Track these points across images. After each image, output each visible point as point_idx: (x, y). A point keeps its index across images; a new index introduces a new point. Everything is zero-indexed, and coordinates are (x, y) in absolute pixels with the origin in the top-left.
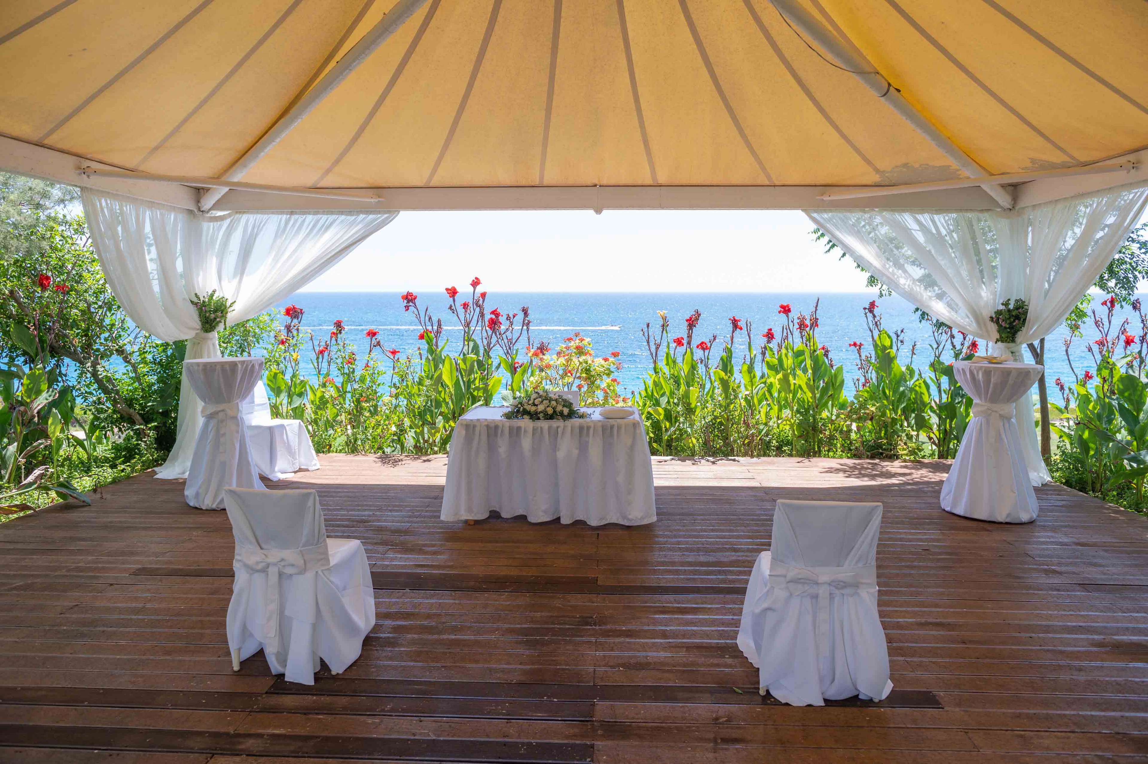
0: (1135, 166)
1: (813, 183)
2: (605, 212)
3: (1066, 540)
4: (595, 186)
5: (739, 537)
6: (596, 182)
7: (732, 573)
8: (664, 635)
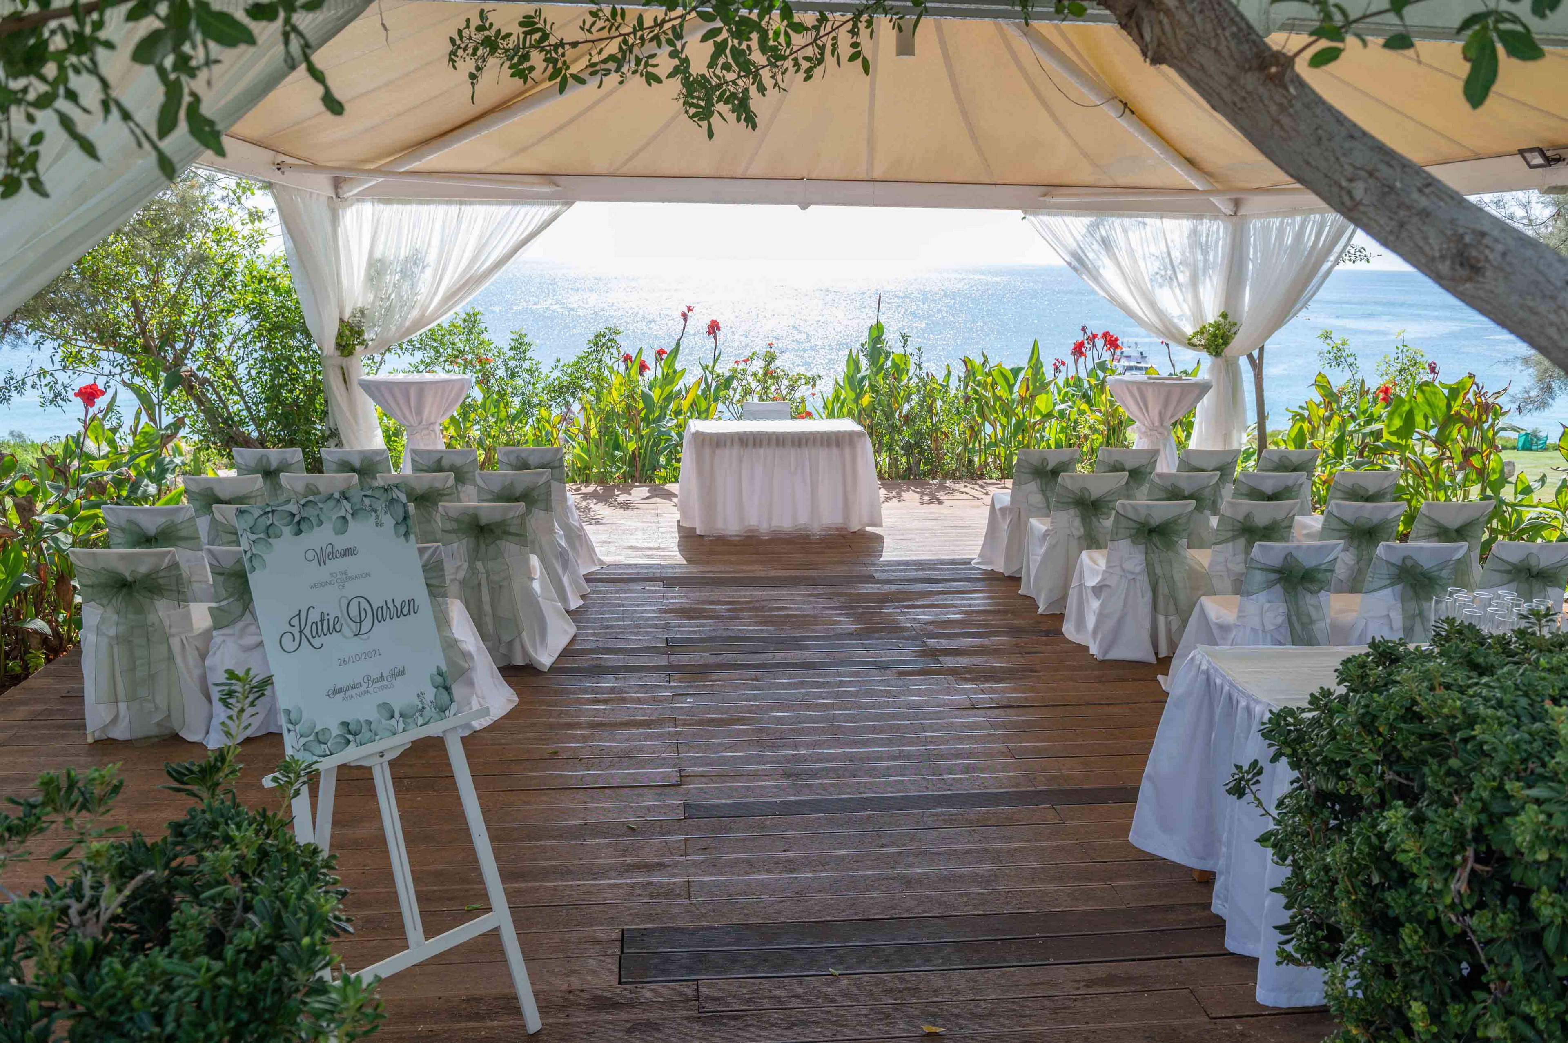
1: (1036, 183)
2: (813, 208)
4: (802, 179)
6: (805, 175)
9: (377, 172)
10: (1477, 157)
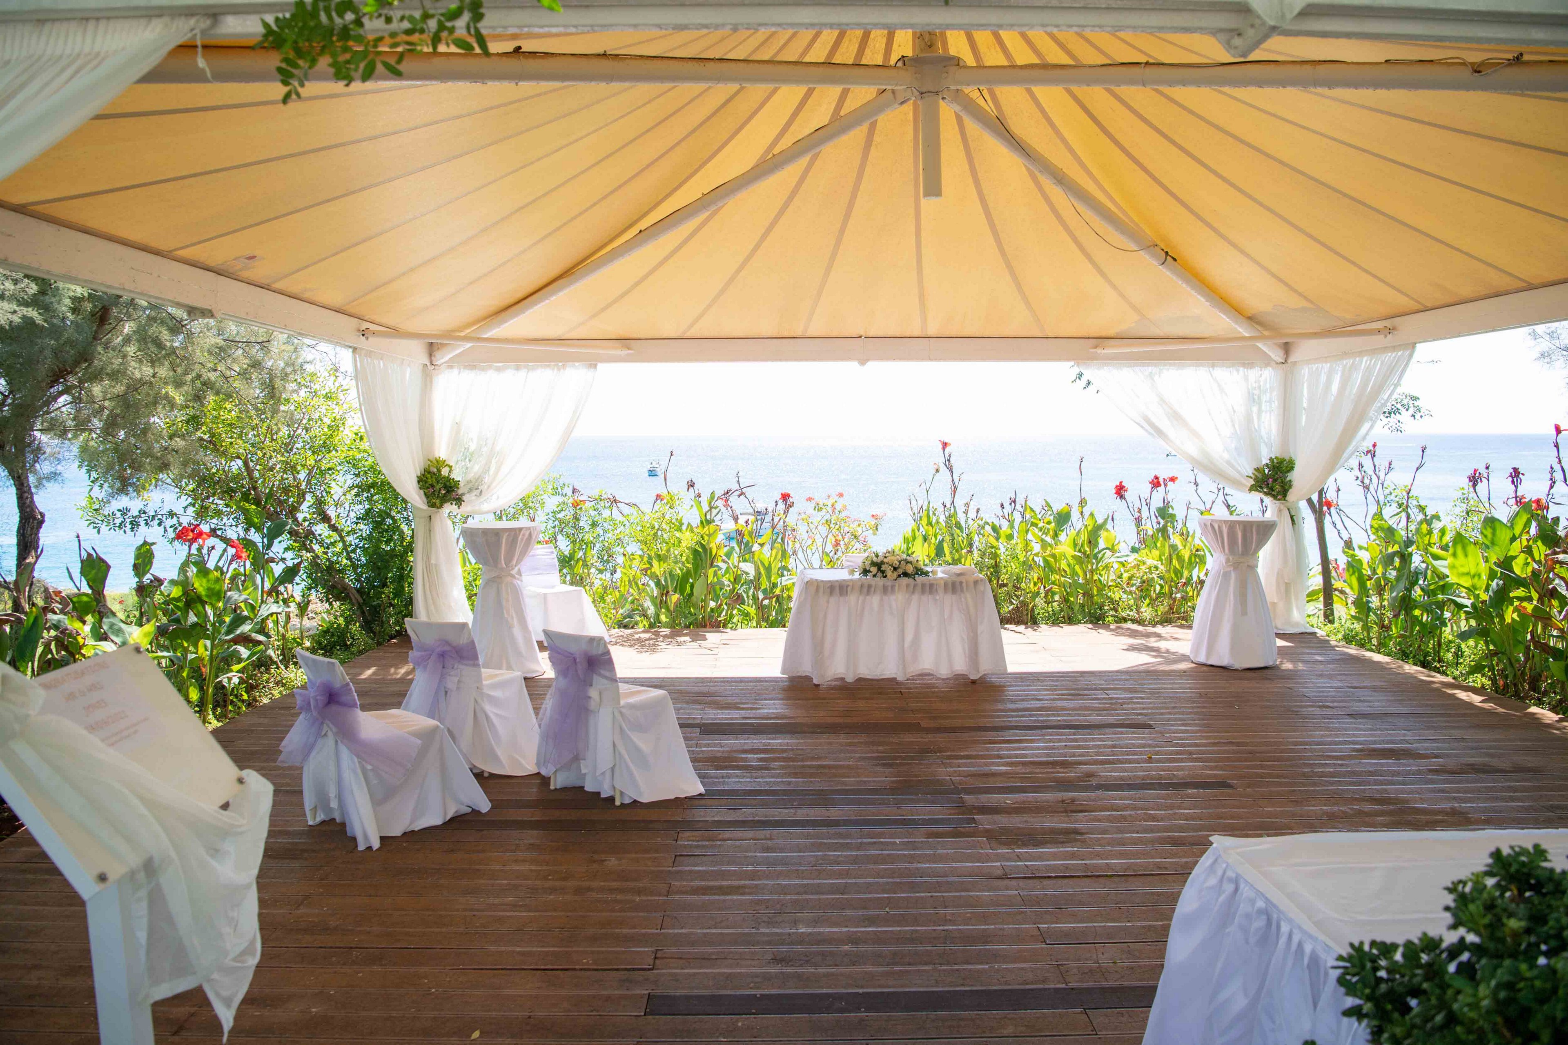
0: (1390, 331)
1: (1087, 335)
2: (871, 364)
3: (1340, 684)
4: (860, 337)
5: (1039, 690)
6: (862, 333)
7: (1041, 715)
9: (467, 339)
10: (1531, 287)
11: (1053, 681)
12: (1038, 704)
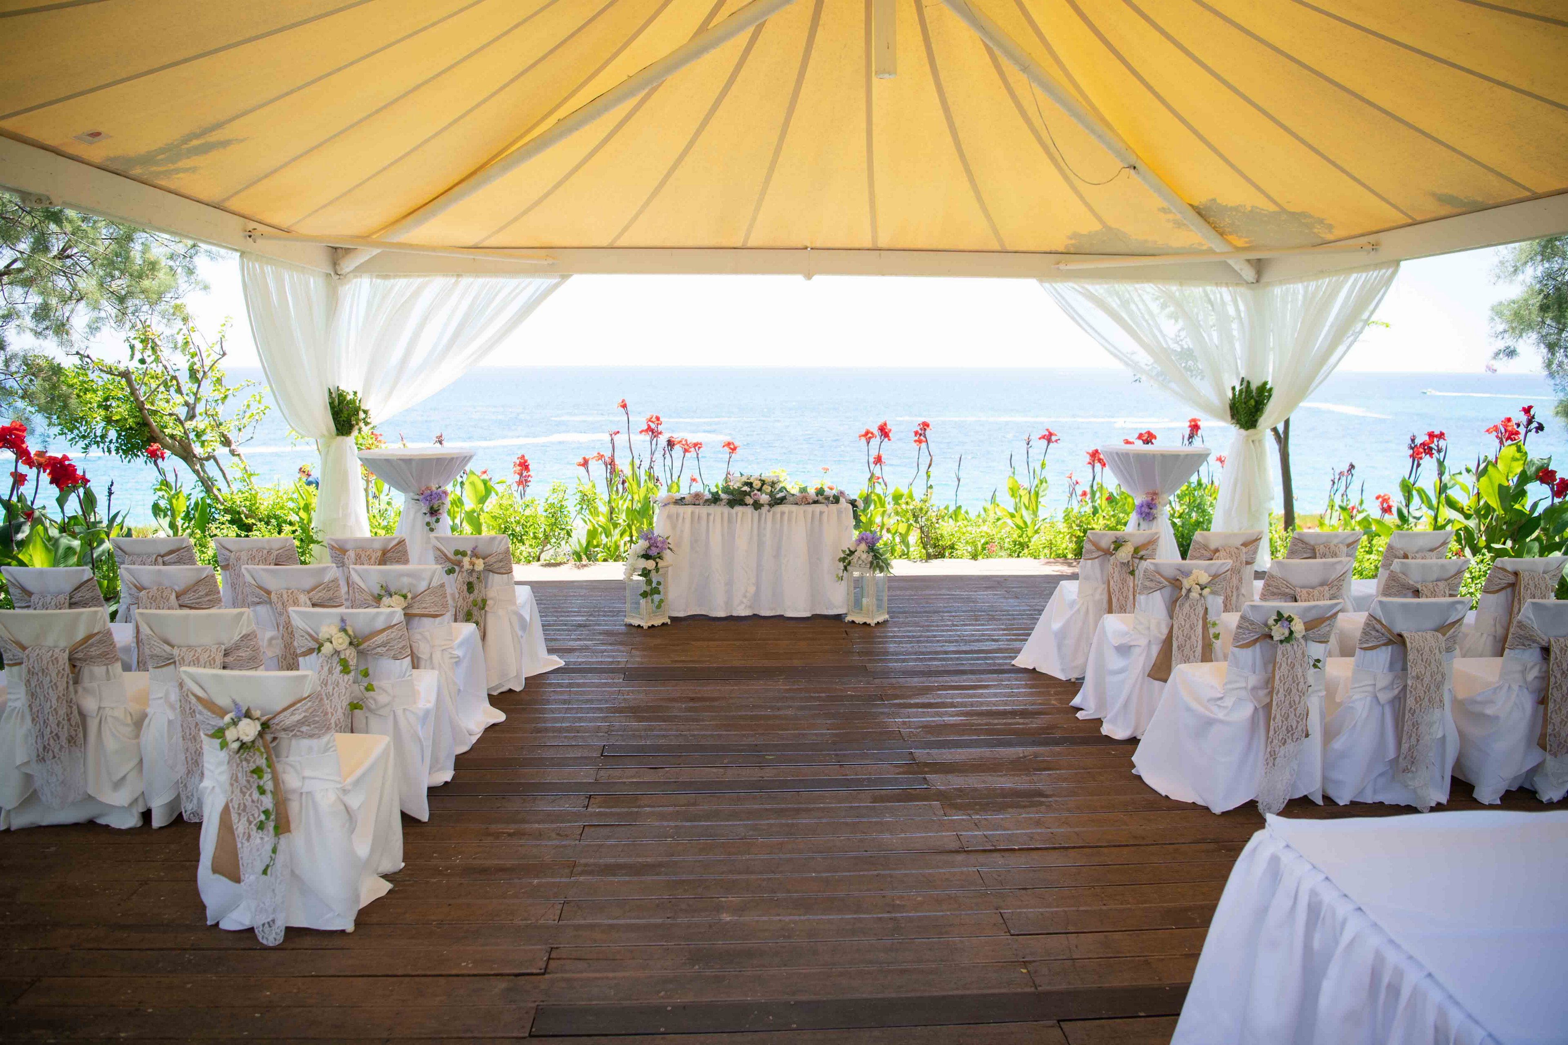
0: (1375, 247)
1: (1048, 250)
2: (816, 278)
4: (806, 248)
6: (808, 244)
8: (952, 705)
10: (1536, 197)
11: (1009, 620)
12: (994, 646)
